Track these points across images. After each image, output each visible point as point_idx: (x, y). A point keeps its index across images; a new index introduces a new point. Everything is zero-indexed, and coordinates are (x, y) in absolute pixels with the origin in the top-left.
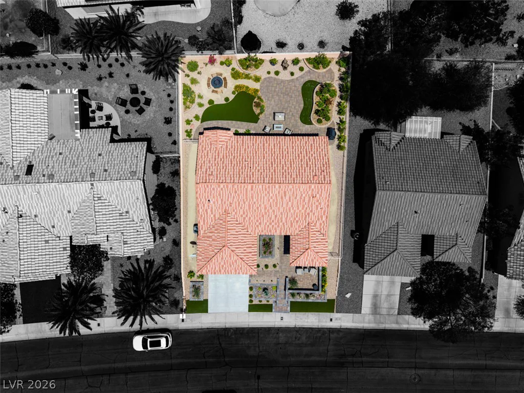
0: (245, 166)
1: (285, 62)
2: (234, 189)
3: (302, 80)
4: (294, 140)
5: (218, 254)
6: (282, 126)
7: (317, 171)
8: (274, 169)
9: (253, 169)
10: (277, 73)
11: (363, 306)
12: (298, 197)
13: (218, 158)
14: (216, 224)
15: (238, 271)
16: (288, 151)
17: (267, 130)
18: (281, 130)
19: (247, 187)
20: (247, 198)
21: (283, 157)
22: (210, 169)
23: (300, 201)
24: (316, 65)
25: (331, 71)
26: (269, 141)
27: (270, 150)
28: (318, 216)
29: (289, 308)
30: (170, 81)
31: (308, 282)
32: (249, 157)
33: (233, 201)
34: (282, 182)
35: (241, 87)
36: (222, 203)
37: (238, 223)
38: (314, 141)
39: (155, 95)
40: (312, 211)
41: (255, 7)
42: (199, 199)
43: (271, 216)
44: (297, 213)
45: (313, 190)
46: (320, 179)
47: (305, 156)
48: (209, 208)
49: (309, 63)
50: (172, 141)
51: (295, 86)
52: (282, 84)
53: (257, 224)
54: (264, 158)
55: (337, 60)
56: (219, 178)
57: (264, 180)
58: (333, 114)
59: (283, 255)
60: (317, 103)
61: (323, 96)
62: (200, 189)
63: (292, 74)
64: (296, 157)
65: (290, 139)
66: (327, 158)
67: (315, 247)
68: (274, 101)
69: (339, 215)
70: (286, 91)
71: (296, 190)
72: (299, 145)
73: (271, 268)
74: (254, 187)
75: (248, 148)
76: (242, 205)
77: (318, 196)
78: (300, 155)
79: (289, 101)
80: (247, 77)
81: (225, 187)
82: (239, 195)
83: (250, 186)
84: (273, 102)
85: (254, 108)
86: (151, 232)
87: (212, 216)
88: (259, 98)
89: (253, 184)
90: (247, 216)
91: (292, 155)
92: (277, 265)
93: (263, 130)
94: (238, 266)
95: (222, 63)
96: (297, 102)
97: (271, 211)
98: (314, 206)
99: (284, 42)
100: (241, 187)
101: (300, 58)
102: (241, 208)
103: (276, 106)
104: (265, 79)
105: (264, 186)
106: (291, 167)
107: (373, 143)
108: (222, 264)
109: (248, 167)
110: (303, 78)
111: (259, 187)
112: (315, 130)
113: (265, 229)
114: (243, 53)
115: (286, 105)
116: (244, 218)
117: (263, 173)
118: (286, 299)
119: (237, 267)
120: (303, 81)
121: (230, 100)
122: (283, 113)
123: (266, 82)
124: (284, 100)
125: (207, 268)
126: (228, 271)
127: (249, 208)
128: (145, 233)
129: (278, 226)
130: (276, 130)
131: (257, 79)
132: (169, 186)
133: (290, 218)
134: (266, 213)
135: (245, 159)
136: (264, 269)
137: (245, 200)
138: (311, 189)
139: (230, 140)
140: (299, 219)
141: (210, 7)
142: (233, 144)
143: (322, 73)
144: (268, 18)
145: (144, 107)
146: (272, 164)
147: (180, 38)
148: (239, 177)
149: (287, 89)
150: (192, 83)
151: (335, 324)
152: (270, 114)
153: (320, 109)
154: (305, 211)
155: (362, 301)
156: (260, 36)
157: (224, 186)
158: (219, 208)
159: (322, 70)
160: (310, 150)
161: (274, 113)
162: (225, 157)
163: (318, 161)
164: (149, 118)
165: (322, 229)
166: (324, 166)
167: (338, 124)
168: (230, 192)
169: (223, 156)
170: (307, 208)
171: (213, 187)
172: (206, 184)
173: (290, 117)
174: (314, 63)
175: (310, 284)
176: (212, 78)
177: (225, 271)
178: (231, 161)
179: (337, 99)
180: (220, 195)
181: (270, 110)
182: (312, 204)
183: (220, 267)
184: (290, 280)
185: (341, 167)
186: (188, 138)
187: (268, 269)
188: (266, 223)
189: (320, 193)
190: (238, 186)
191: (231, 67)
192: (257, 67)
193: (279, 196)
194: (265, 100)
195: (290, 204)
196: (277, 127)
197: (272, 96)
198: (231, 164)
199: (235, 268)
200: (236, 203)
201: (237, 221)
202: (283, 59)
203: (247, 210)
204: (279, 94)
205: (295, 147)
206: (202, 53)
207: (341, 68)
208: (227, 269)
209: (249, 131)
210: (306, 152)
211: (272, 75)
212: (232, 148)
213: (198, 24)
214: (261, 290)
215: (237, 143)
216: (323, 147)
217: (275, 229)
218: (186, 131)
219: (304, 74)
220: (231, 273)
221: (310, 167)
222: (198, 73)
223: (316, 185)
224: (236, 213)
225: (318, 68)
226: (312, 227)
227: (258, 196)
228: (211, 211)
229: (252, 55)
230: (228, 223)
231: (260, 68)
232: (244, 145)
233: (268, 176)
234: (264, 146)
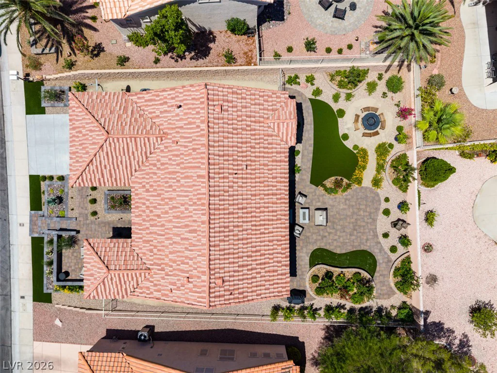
0: (238, 165)
1: (405, 225)
2: (199, 146)
3: (378, 251)
4: (284, 242)
5: (96, 124)
6: (307, 221)
7: (232, 283)
8: (235, 211)
9: (234, 178)
10: (387, 212)
11: (44, 343)
12: (187, 253)
13: (251, 121)
14: (145, 120)
15: (75, 157)
16: (264, 233)
17: (300, 199)
18: (300, 220)
19: (202, 169)
20: (185, 168)
21: (256, 225)
22: (232, 107)
23: (183, 257)
24: (401, 272)
25: (390, 294)
26: (281, 203)
27: (267, 205)
28: (160, 285)
29: (36, 235)
30: (373, 47)
31: (72, 264)
32: (254, 172)
33: (181, 145)
34: (211, 226)
35: (364, 158)
36: (177, 128)
37: (148, 155)
38: (282, 274)
39: (350, 24)
40: (167, 275)
41: (486, 177)
42: (182, 91)
43: (160, 209)
44: (163, 251)
45: (199, 277)
46: (217, 289)
47: (258, 262)
48: (169, 107)
49: (403, 261)
50: (279, 52)
51: (367, 240)
52: (370, 221)
53: (148, 186)
54: (252, 195)
55: (408, 303)
56: (216, 121)
57: (214, 196)
58: (325, 299)
59: (112, 226)
60: (342, 275)
61: (354, 283)
62: (197, 91)
63: (386, 235)
64: (256, 247)
65: (285, 236)
66: (254, 297)
67: (112, 279)
68: (344, 209)
69: (173, 310)
70: (360, 226)
71: (199, 250)
72: (276, 251)
73: (91, 208)
74: (202, 180)
75: (268, 170)
76: (175, 160)
77: (190, 285)
78: (259, 254)
79: (344, 232)
80: (380, 167)
81: (202, 132)
82: (190, 154)
83: (204, 173)
84: (342, 206)
85: (333, 178)
86: (128, 14)
87: (158, 113)
88: (348, 186)
89: (207, 177)
90: (159, 169)
91: (259, 240)
92: (96, 217)
93: (300, 193)
94: (81, 157)
95: (400, 129)
96: (344, 243)
97: (167, 207)
98: (174, 279)
99: (435, 223)
100: (202, 158)
101: (410, 248)
102: (170, 159)
103: (337, 212)
104: (378, 195)
105: (204, 196)
106: (238, 240)
107: (281, 364)
108: (84, 131)
109: (238, 170)
110: (380, 252)
111: (203, 187)
112: (302, 272)
113: (139, 198)
114: (417, 161)
115: (339, 227)
116: (155, 165)
117: (227, 194)
118: (47, 232)
119: (79, 155)
120: (375, 252)
121: (344, 142)
122: (327, 222)
123: (373, 195)
124: (347, 224)
125: (77, 108)
126: (74, 141)
127: (170, 173)
128: (126, 5)
129: (144, 220)
130: (300, 212)
131: (376, 182)
132: (210, 49)
133: (156, 239)
134: (163, 200)
135: (251, 165)
136: (90, 198)
137: (182, 166)
138: (200, 275)
139: (282, 140)
140: (156, 254)
141: (489, 108)
142: (275, 146)
143: (388, 281)
144: (471, 197)
145: (332, 9)
146: (242, 209)
147: (439, 63)
148: (219, 156)
149: (362, 228)
150: (368, 84)
151: (16, 303)
152: (324, 203)
153: (334, 278)
154: (166, 264)
155: (51, 342)
156: (442, 186)
157: (203, 130)
158: (170, 124)
159: (392, 281)
160: (266, 269)
161: (326, 209)
162: (253, 132)
163: (248, 283)
164: (315, 16)
165: (141, 291)
166: (239, 293)
167: (312, 305)
168: (194, 140)
169: (255, 130)
170: (171, 266)
171: (201, 111)
172: (205, 100)
173: (321, 233)
174: (403, 268)
175: (68, 267)
176: (377, 114)
177: (74, 136)
178: (246, 143)
179: (349, 305)
180: (190, 123)
181: (331, 202)
182: (179, 275)
183: (79, 127)
184: (73, 237)
185: (246, 312)
186: (287, 79)
187: (89, 204)
188: (148, 200)
189: (194, 289)
190: (204, 153)
191: (395, 143)
192: (396, 181)
193: (189, 221)
194: (346, 195)
195: (178, 239)
196: (304, 213)
197: (353, 206)
198: (242, 143)
199: (77, 152)
200: (179, 150)
201: (151, 154)
202: (408, 222)
203: (167, 168)
204: (355, 217)
205: (272, 244)
206: (417, 96)
207: (396, 310)
208: (77, 140)
209: (299, 171)
210: (265, 263)
211: (384, 205)
212: (269, 144)
213: (462, 90)
214: (59, 194)
215: (277, 153)
216: (272, 290)
217: (141, 215)
218: (297, 77)
219: (386, 253)
220: (71, 146)
221: (238, 271)
222: (384, 94)
223: (207, 284)
224: (162, 151)
225: (395, 276)
226: (143, 274)
227: (190, 187)
228: (166, 111)
229: (416, 174)
230: (146, 139)
231: (394, 187)
232: (274, 164)
233: (222, 203)
234: (273, 194)
